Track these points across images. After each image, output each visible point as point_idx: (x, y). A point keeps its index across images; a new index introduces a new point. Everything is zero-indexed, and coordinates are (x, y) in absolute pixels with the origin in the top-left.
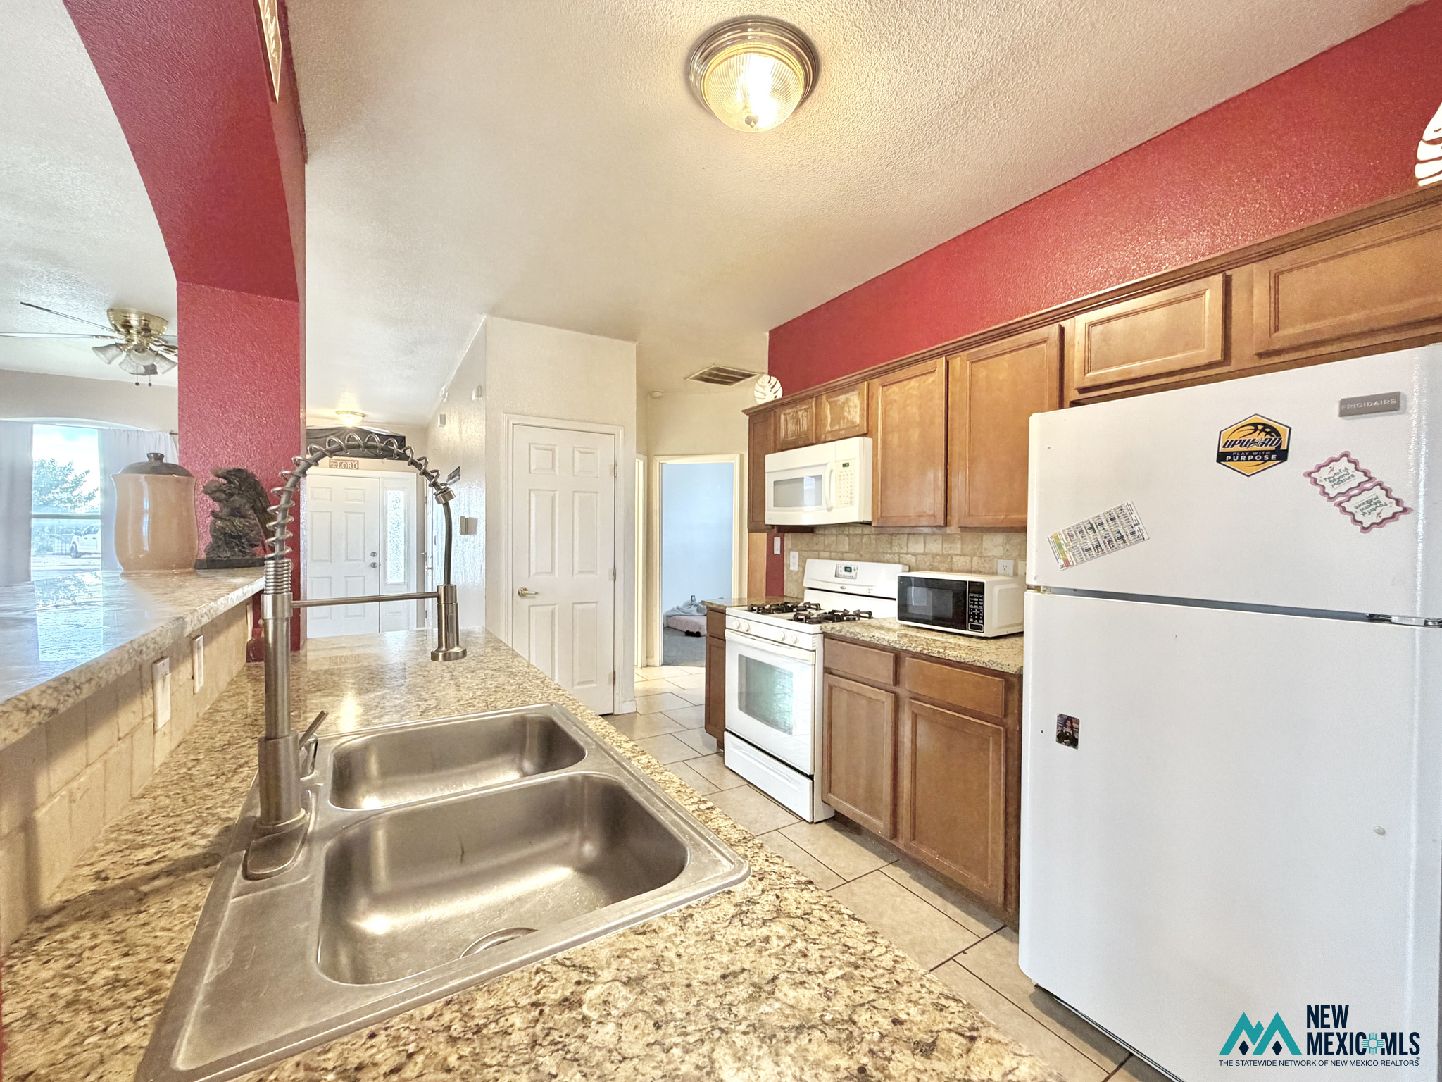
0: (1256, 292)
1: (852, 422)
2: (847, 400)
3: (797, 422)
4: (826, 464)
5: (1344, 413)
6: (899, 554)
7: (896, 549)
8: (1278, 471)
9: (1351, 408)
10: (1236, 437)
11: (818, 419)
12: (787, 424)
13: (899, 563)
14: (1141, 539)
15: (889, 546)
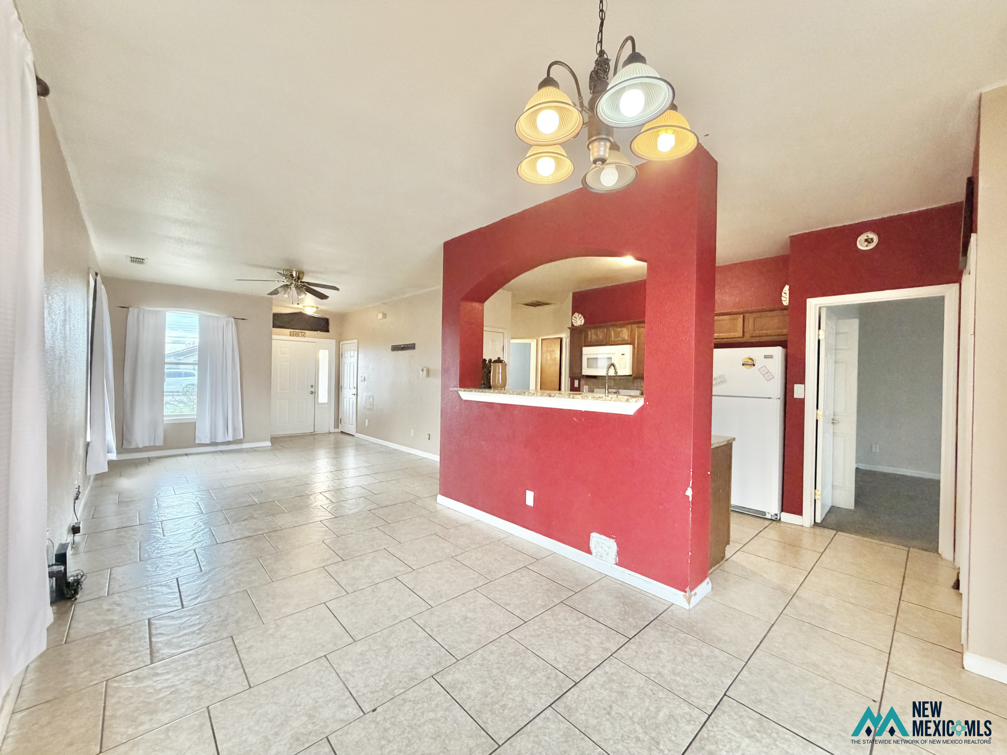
0: (750, 321)
1: (624, 338)
2: (622, 331)
3: (597, 335)
4: (614, 354)
5: (765, 358)
6: (637, 387)
7: (635, 385)
8: (754, 367)
9: (766, 357)
10: (746, 360)
11: (608, 335)
12: (592, 335)
13: (637, 389)
14: (726, 382)
15: (632, 383)
